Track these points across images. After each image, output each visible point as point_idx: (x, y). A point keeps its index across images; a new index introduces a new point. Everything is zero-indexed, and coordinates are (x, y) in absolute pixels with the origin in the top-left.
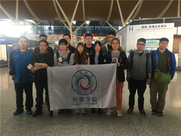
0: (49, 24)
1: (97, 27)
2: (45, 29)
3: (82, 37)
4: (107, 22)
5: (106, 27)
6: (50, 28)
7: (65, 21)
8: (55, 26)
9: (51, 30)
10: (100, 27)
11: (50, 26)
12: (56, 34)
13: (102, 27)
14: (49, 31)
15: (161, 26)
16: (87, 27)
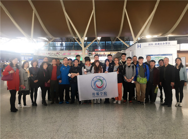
0: (61, 41)
1: (108, 42)
2: (56, 46)
3: (93, 52)
4: (118, 37)
5: (117, 42)
6: (62, 45)
7: (77, 38)
8: (67, 43)
9: (63, 46)
10: (111, 42)
11: (62, 42)
12: (67, 50)
13: (113, 42)
14: (60, 47)
15: (165, 43)
16: (99, 43)
